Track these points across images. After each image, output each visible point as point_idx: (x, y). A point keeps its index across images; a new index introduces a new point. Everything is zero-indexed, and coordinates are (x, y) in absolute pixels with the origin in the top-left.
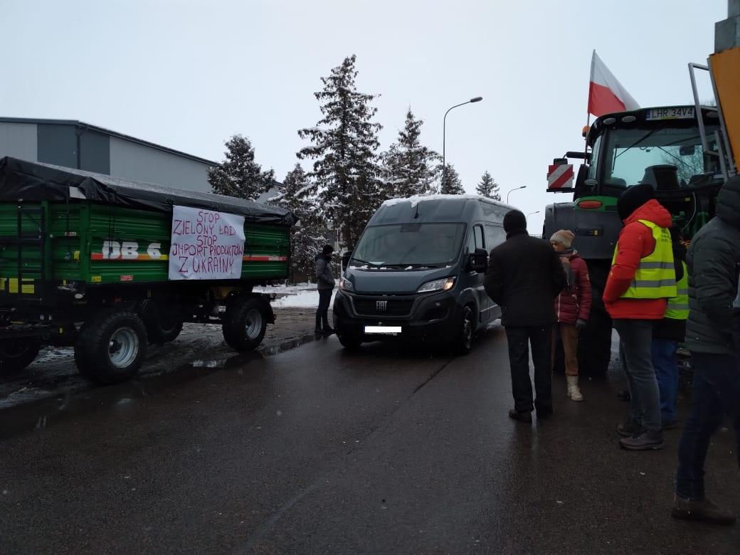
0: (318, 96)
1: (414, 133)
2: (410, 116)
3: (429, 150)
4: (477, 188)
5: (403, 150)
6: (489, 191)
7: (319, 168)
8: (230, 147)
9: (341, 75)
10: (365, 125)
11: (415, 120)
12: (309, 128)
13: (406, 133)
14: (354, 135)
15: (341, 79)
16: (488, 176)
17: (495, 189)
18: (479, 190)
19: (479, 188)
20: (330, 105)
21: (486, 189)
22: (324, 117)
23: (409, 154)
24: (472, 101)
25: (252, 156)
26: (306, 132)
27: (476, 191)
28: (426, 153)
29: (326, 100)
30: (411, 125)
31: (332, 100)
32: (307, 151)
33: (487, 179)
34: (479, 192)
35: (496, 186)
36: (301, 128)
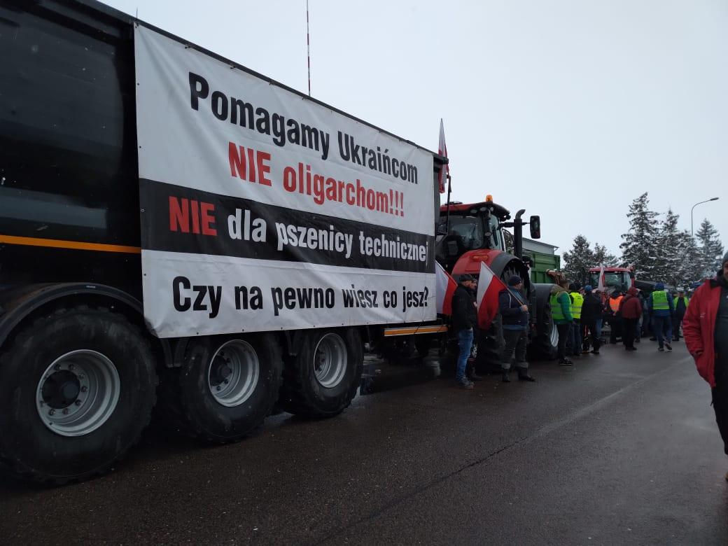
0: (628, 216)
1: (674, 222)
2: (670, 213)
5: (667, 234)
6: (709, 237)
7: (628, 254)
8: (577, 242)
9: (639, 203)
10: (655, 229)
11: (674, 214)
12: (626, 233)
13: (669, 223)
14: (648, 234)
15: (641, 206)
17: (714, 235)
20: (635, 219)
22: (631, 226)
23: (671, 236)
24: (712, 200)
25: (588, 246)
26: (625, 235)
29: (632, 217)
30: (671, 218)
31: (635, 217)
32: (624, 245)
35: (715, 232)
36: (622, 234)
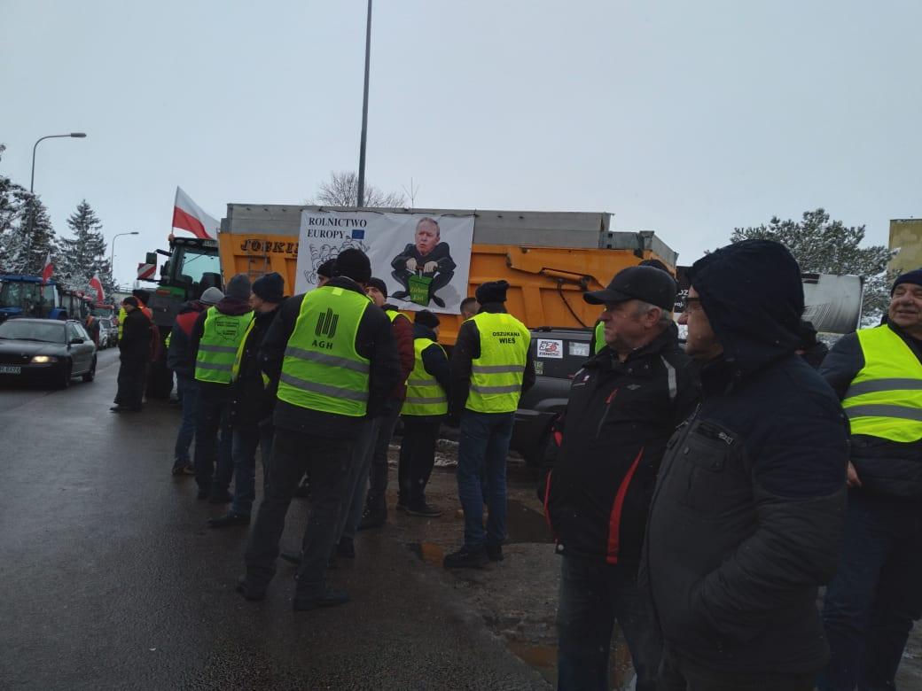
3: (13, 182)
4: (69, 221)
16: (86, 207)
18: (71, 223)
19: (72, 220)
21: (82, 223)
27: (68, 224)
28: (9, 186)
33: (84, 210)
34: (72, 226)
